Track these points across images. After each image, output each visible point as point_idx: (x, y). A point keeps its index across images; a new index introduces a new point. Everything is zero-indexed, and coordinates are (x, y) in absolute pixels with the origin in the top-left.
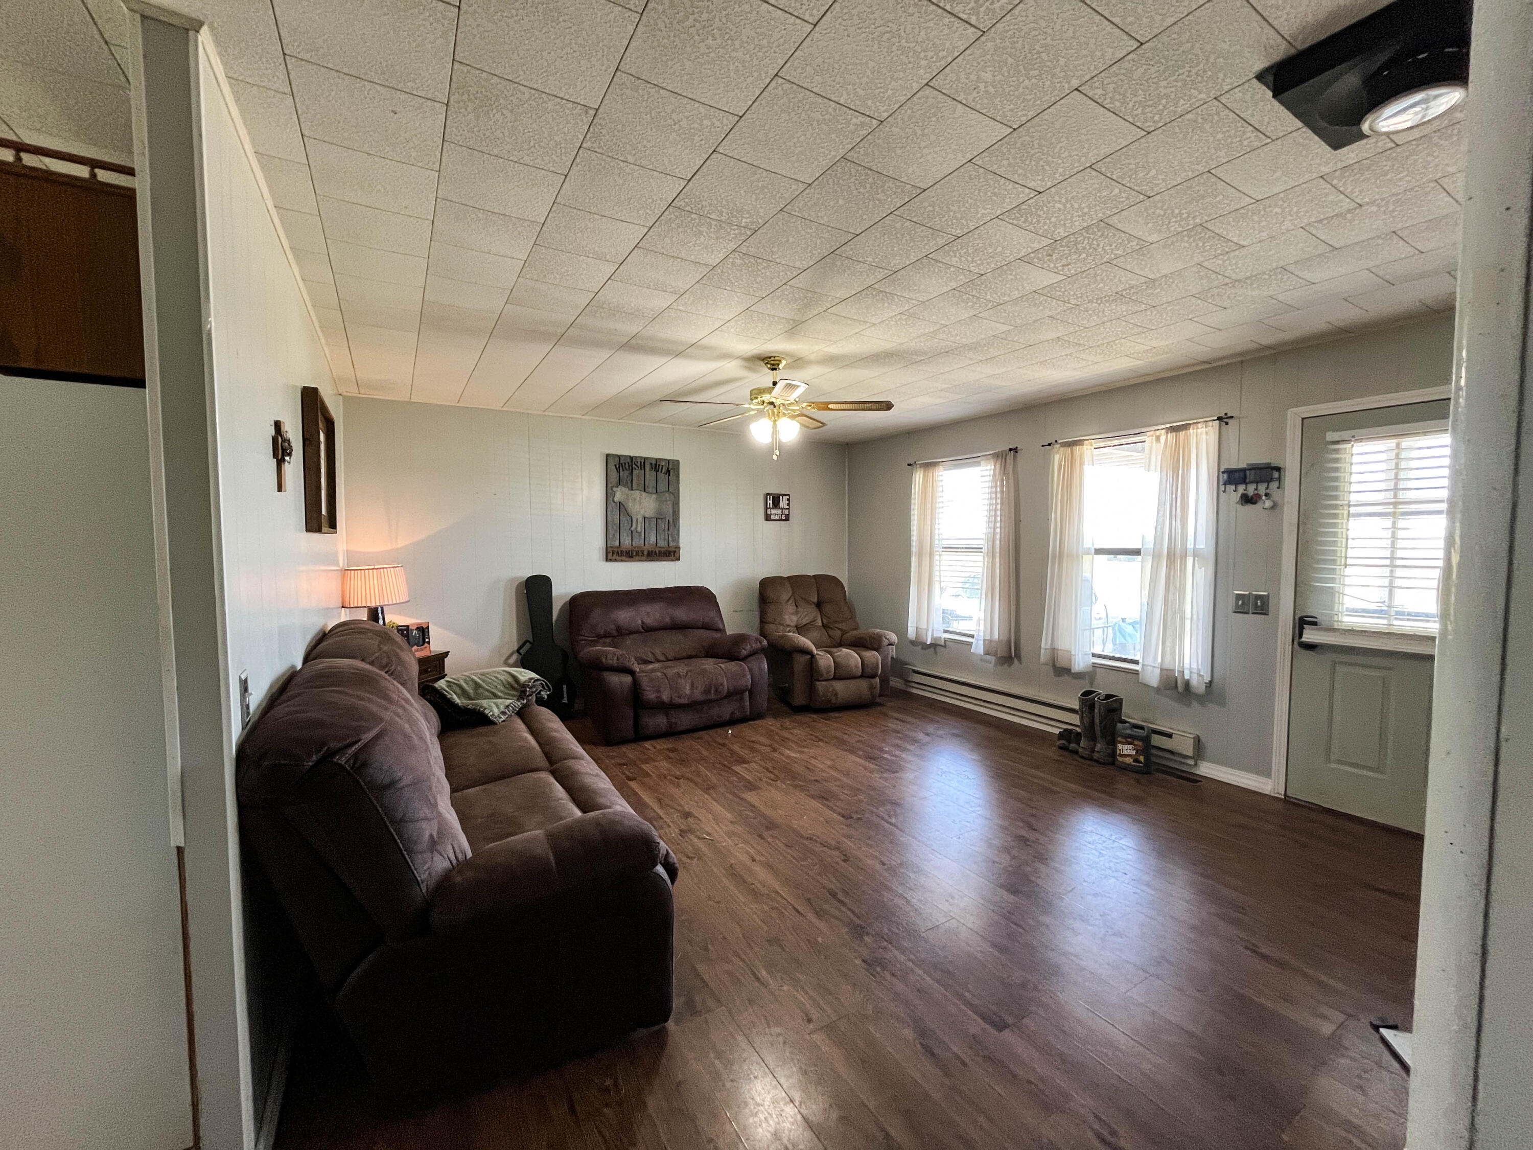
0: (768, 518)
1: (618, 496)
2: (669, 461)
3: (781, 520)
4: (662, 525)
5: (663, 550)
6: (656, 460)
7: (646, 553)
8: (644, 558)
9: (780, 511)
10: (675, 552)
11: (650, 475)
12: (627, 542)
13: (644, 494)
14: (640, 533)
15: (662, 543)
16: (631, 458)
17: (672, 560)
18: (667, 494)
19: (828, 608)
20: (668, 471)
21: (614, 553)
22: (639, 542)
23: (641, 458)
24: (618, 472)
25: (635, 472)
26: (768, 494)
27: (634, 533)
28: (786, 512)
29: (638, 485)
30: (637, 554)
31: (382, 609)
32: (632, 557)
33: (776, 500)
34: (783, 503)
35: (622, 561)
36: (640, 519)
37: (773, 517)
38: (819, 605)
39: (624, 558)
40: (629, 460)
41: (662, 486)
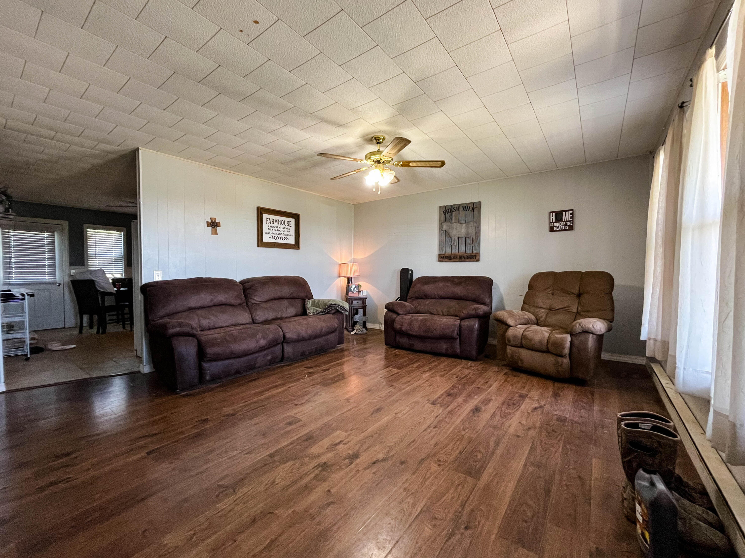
0: (552, 230)
1: (445, 228)
2: (473, 203)
3: (565, 230)
4: (469, 241)
5: (468, 255)
6: (466, 204)
7: (458, 257)
8: (457, 260)
9: (563, 224)
10: (475, 256)
11: (462, 213)
12: (449, 251)
13: (459, 224)
14: (456, 246)
15: (468, 252)
16: (452, 206)
17: (474, 261)
18: (472, 223)
19: (585, 298)
20: (473, 209)
21: (443, 258)
22: (455, 251)
23: (457, 205)
24: (445, 214)
25: (454, 213)
26: (550, 212)
27: (453, 246)
28: (570, 223)
29: (455, 220)
30: (454, 258)
31: (351, 278)
32: (451, 259)
33: (559, 216)
34: (567, 217)
35: (446, 261)
36: (456, 238)
37: (555, 229)
38: (579, 295)
39: (446, 260)
40: (450, 207)
41: (469, 218)
